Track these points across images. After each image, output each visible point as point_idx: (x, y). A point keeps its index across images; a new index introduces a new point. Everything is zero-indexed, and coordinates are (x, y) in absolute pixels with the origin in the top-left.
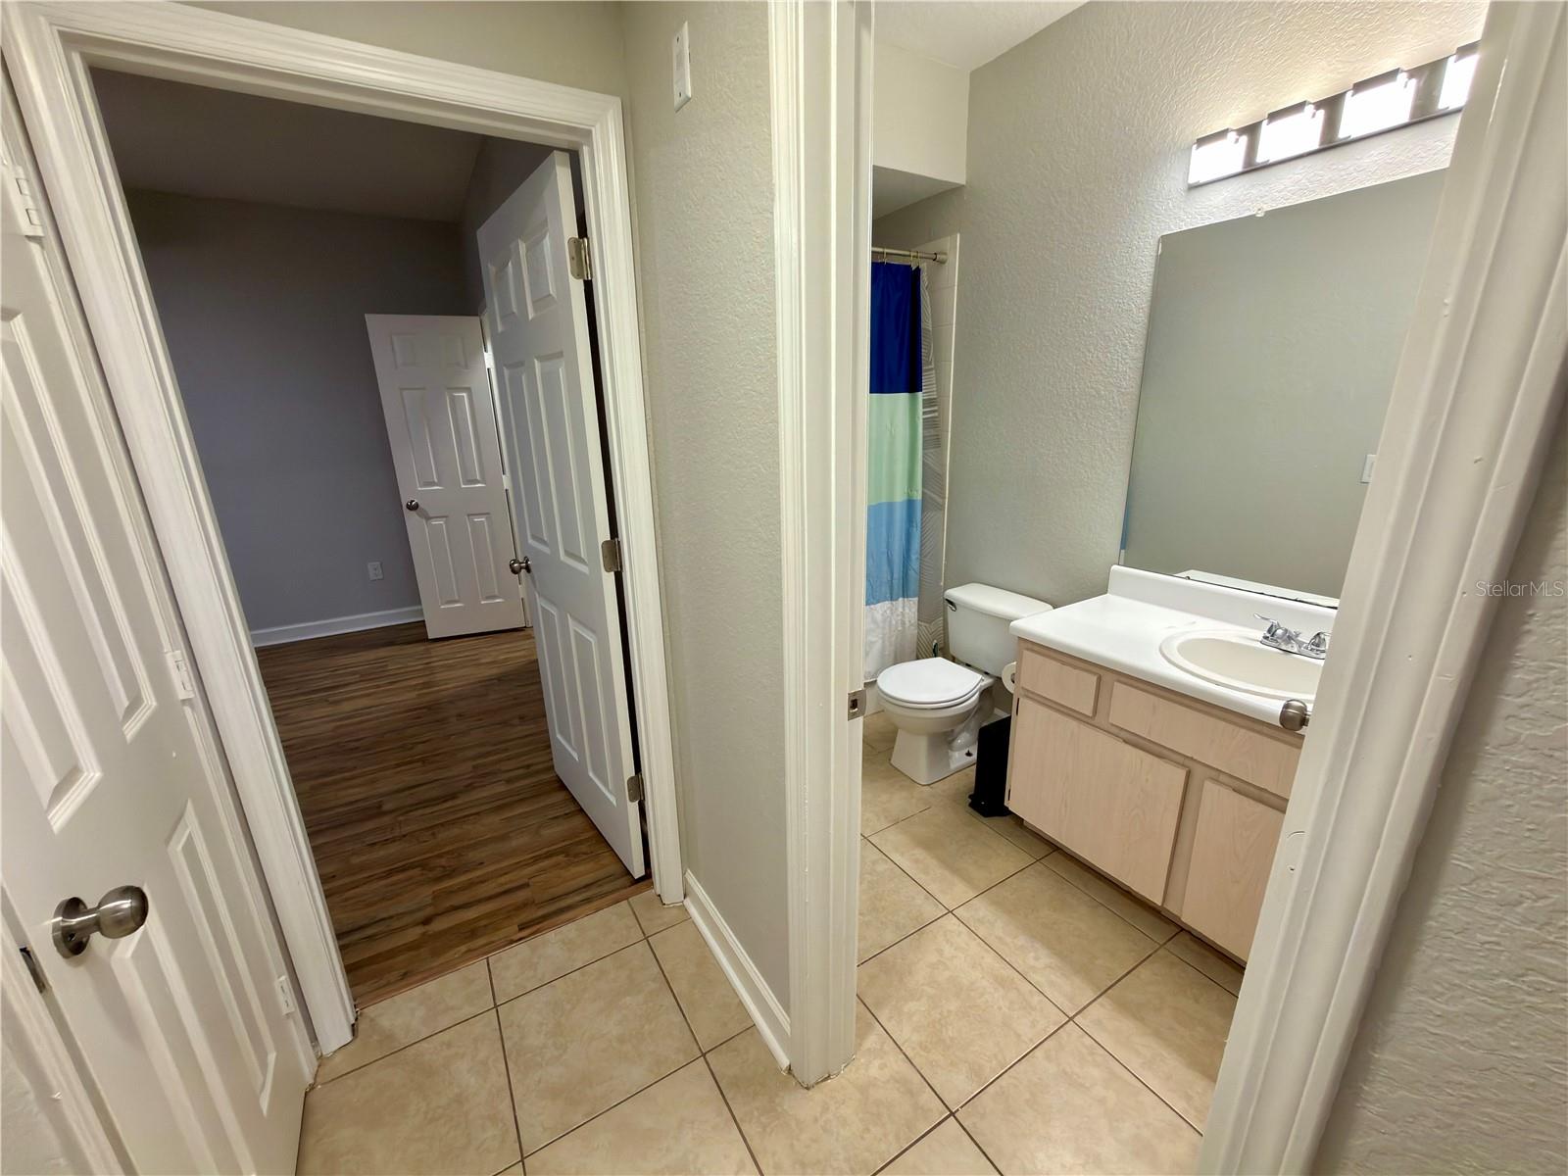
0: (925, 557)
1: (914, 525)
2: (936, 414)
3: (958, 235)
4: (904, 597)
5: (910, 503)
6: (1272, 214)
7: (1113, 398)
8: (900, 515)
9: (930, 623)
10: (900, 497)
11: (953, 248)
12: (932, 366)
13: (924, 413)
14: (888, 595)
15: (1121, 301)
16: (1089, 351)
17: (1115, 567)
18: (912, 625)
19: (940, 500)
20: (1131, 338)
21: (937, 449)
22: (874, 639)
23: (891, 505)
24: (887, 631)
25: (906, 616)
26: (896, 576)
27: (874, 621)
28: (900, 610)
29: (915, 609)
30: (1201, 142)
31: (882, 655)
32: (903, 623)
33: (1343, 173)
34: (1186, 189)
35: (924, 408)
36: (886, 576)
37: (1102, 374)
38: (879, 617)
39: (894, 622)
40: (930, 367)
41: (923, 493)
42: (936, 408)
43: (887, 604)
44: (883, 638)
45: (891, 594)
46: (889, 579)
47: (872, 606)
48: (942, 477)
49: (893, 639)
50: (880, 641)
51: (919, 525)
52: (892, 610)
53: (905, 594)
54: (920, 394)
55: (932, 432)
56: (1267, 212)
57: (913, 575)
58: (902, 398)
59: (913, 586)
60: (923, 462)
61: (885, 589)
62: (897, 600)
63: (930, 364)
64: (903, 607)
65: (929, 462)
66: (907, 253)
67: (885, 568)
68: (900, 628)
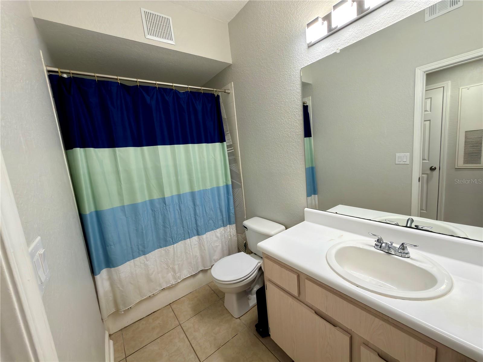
0: (236, 207)
1: (230, 194)
2: (233, 150)
3: (232, 82)
4: (229, 224)
5: (227, 186)
6: (343, 50)
7: (294, 137)
8: (222, 192)
9: (242, 234)
10: (222, 184)
11: (231, 88)
12: (229, 132)
13: (228, 151)
14: (222, 225)
15: (290, 97)
16: (282, 119)
17: (306, 209)
18: (234, 236)
19: (240, 184)
20: (296, 112)
21: (236, 164)
22: (218, 245)
23: (218, 188)
24: (223, 240)
25: (231, 232)
26: (224, 216)
27: (217, 237)
28: (229, 230)
29: (235, 229)
30: (309, 25)
31: (223, 251)
32: (231, 236)
33: (370, 27)
34: (307, 47)
35: (227, 148)
36: (220, 217)
37: (289, 128)
38: (219, 235)
39: (226, 236)
40: (228, 132)
41: (232, 181)
42: (233, 148)
43: (222, 228)
44: (222, 244)
45: (223, 224)
46: (222, 218)
47: (215, 231)
48: (240, 174)
49: (227, 243)
50: (221, 245)
51: (232, 194)
52: (224, 231)
53: (230, 223)
54: (225, 143)
55: (232, 158)
56: (340, 50)
57: (232, 215)
58: (217, 145)
59: (233, 219)
60: (230, 169)
61: (220, 223)
62: (226, 226)
63: (228, 131)
64: (230, 229)
65: (233, 169)
66: (213, 89)
67: (219, 214)
68: (230, 238)
